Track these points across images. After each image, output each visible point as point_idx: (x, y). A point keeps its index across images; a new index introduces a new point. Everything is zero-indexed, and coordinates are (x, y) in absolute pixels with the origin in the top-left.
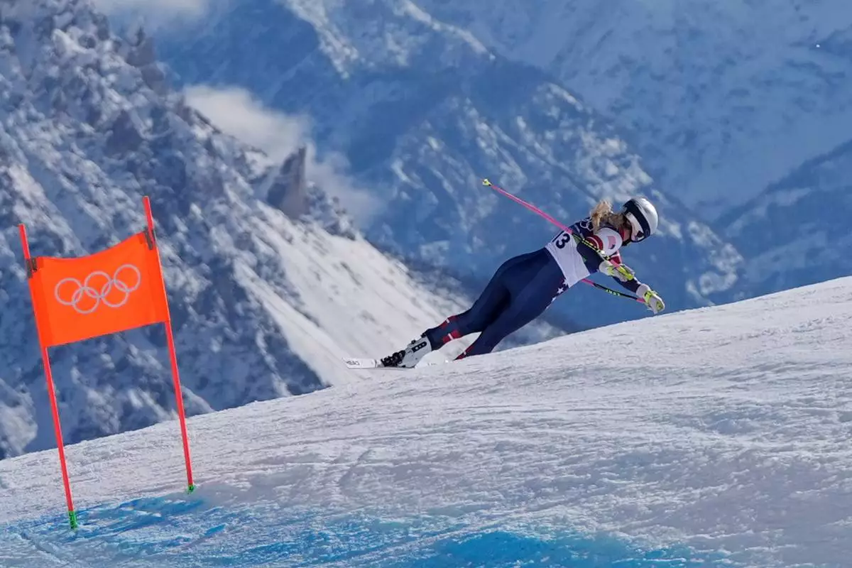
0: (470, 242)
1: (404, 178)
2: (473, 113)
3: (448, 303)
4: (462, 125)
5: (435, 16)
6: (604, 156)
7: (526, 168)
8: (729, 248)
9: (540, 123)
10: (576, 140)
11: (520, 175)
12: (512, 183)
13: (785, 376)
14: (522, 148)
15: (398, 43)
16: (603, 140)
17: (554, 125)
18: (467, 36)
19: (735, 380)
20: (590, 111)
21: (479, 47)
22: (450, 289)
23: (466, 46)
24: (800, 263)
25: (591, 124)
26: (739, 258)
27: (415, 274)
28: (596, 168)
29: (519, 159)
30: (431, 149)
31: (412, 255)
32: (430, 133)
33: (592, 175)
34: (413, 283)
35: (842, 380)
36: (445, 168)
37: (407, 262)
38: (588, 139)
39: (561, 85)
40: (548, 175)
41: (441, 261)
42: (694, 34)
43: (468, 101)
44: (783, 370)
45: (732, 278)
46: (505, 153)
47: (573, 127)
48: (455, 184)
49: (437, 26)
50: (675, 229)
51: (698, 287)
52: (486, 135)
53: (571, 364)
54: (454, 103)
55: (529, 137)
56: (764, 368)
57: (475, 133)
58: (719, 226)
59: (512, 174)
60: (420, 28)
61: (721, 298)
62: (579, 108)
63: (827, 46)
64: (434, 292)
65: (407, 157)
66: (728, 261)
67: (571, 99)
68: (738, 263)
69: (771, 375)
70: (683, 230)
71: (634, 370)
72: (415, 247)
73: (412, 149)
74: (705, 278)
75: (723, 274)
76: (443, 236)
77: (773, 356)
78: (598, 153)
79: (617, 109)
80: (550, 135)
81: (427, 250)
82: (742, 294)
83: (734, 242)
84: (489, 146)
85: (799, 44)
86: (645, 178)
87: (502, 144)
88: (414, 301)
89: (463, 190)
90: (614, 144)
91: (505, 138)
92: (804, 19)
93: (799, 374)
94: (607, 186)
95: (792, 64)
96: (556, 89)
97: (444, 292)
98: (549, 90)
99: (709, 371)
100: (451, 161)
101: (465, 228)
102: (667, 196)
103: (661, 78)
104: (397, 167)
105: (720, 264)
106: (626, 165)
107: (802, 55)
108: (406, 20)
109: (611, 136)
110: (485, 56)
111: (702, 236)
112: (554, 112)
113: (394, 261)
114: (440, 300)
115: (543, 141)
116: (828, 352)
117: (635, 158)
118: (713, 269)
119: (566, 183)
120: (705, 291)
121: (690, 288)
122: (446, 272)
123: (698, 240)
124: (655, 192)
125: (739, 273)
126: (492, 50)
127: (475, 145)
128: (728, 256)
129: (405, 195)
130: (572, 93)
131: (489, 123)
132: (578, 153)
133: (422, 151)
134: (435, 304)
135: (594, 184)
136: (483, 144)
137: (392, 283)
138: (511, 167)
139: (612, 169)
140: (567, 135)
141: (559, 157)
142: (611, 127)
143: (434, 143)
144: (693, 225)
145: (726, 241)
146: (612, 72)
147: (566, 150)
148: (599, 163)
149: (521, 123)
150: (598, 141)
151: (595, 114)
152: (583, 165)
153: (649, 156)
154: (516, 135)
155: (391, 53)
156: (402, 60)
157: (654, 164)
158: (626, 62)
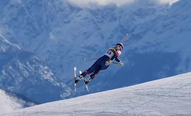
0: (17, 86)
1: (5, 74)
2: (18, 61)
3: (13, 99)
4: (16, 64)
5: (11, 42)
6: (44, 70)
7: (29, 72)
8: (69, 88)
9: (31, 63)
10: (39, 67)
11: (28, 74)
12: (26, 75)
13: (80, 113)
14: (28, 68)
15: (3, 47)
16: (44, 66)
17: (34, 63)
18: (17, 46)
19: (70, 114)
20: (41, 61)
21: (20, 48)
22: (14, 96)
23: (17, 48)
24: (83, 91)
25: (42, 63)
26: (71, 90)
27: (7, 93)
28: (42, 72)
29: (27, 70)
30: (10, 68)
31: (6, 89)
32: (10, 65)
33: (42, 73)
34: (6, 95)
35: (91, 114)
36: (13, 72)
37: (5, 91)
38: (41, 66)
39: (35, 55)
40: (33, 74)
41: (12, 91)
42: (62, 45)
43: (17, 59)
44: (79, 112)
45: (70, 94)
46: (25, 69)
47: (38, 64)
48: (14, 75)
49: (11, 44)
50: (58, 84)
51: (63, 96)
52: (21, 65)
53: (38, 111)
54: (14, 59)
55: (29, 66)
56: (76, 112)
57: (18, 65)
58: (67, 83)
59: (26, 73)
60: (8, 44)
61: (67, 98)
62: (39, 60)
63: (88, 48)
64: (11, 97)
65: (5, 70)
66: (69, 90)
67: (38, 58)
68: (71, 91)
69: (77, 113)
70: (60, 84)
71: (50, 112)
72: (7, 88)
73: (6, 68)
74: (64, 94)
75: (68, 93)
76: (13, 86)
77: (77, 109)
78: (43, 69)
79: (47, 60)
80: (34, 66)
81: (9, 88)
82: (71, 97)
83: (70, 87)
84: (21, 68)
85: (82, 48)
86: (52, 74)
87: (24, 67)
88: (7, 98)
89: (16, 76)
90: (46, 67)
91: (25, 66)
92: (84, 43)
93: (83, 113)
94: (45, 76)
95: (81, 52)
96: (35, 57)
97: (12, 96)
98: (33, 57)
99: (65, 112)
100: (14, 70)
101: (17, 84)
102: (57, 78)
103: (55, 54)
104: (3, 72)
105: (67, 91)
106: (48, 71)
107: (84, 50)
108: (5, 43)
109: (46, 66)
110: (21, 50)
111: (64, 85)
112: (34, 61)
113: (3, 90)
114: (12, 98)
115: (32, 67)
116: (88, 108)
117: (50, 70)
118: (66, 92)
119: (37, 75)
120: (64, 96)
121: (61, 96)
122: (13, 93)
123: (63, 86)
124: (54, 77)
125: (71, 93)
126: (22, 49)
127: (19, 67)
128: (69, 89)
129: (5, 77)
130: (38, 57)
131: (21, 63)
132: (39, 69)
133: (8, 69)
134: (11, 99)
135: (42, 75)
136: (20, 67)
137: (2, 95)
138: (26, 72)
139: (46, 72)
140: (37, 66)
141: (35, 70)
142: (46, 64)
143: (11, 67)
144: (62, 83)
145: (68, 86)
146: (46, 53)
147: (37, 69)
148: (43, 71)
149: (28, 63)
150: (43, 67)
151: (43, 61)
152: (40, 72)
153: (53, 70)
154: (27, 65)
155: (2, 49)
156: (4, 51)
157: (54, 71)
158: (49, 51)
